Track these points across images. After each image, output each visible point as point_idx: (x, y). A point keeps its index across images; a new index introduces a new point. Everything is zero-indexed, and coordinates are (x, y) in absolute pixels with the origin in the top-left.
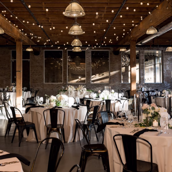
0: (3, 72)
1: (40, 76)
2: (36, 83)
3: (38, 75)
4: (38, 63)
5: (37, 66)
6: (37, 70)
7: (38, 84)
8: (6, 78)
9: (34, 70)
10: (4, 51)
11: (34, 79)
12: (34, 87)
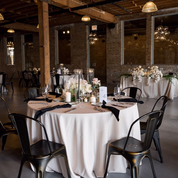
0: (80, 52)
1: (117, 56)
2: (113, 64)
3: (115, 54)
4: (115, 39)
5: (114, 43)
6: (113, 48)
7: (115, 65)
8: (83, 59)
9: (111, 48)
10: (81, 28)
11: (110, 60)
12: (110, 69)
